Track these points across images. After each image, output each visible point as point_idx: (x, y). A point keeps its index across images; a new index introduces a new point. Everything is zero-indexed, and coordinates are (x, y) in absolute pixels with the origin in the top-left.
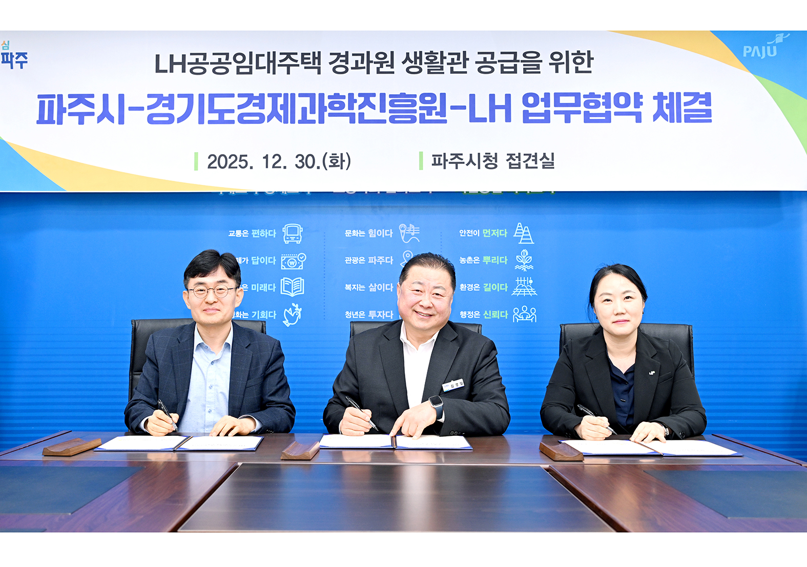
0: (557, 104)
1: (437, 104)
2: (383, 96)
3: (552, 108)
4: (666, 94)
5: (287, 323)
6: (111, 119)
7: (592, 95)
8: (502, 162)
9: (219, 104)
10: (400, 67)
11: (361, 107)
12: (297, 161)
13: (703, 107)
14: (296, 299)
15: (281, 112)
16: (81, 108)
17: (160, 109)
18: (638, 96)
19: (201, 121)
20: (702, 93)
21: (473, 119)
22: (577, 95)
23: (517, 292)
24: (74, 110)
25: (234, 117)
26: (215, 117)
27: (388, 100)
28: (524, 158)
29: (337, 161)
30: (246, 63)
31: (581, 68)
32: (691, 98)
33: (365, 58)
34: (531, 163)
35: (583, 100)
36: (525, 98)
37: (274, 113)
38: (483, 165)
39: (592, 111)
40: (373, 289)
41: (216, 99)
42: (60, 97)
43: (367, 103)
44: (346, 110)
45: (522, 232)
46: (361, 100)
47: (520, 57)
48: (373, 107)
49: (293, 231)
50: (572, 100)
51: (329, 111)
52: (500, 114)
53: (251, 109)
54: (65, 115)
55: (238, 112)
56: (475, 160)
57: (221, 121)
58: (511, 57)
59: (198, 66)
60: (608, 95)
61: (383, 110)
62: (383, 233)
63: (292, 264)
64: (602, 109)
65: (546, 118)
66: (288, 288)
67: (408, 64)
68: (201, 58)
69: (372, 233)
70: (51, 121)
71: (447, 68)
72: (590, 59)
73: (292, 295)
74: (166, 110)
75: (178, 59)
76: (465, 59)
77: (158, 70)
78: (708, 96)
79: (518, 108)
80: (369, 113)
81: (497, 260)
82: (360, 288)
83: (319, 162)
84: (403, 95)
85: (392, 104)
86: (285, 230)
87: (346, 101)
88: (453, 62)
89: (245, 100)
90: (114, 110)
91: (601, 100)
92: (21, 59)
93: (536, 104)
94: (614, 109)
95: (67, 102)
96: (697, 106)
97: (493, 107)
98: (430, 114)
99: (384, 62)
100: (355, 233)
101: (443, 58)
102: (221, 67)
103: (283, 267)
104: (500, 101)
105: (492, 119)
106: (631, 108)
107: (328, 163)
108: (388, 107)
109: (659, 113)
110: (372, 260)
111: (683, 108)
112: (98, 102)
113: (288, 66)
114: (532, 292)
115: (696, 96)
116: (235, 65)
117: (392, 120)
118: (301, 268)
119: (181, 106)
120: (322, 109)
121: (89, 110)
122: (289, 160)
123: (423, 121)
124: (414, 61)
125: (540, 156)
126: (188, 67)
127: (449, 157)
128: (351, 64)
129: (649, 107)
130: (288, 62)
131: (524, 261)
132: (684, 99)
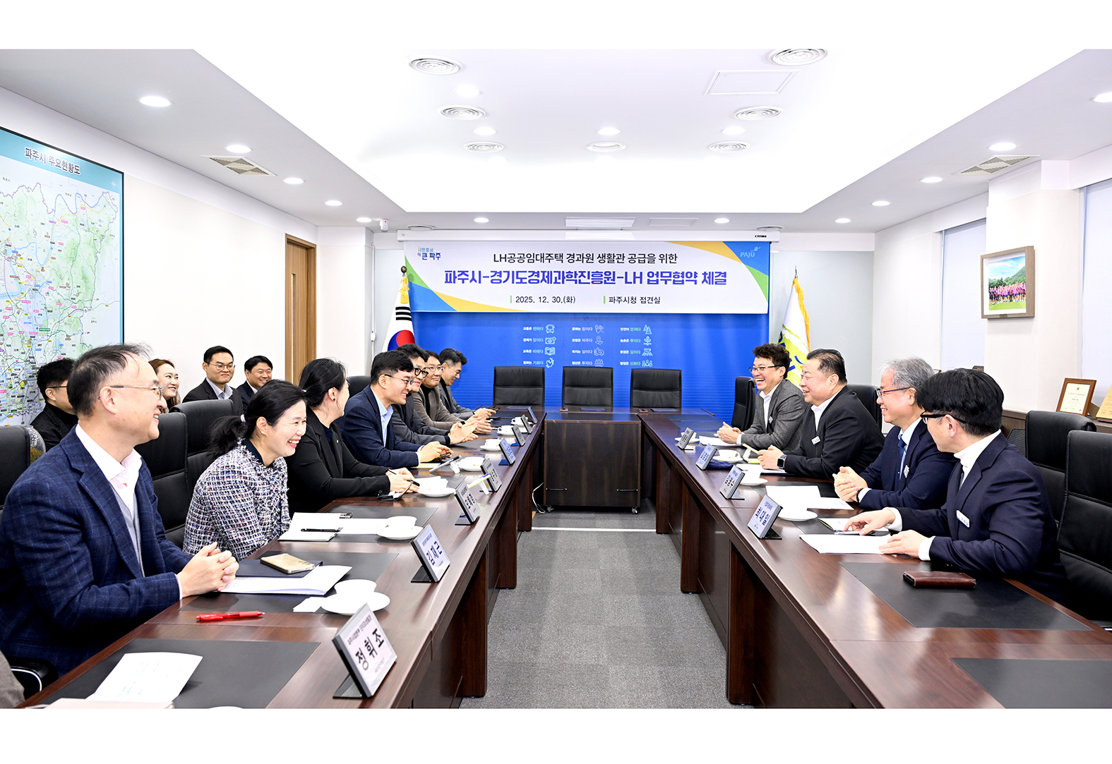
0: (662, 276)
1: (612, 276)
2: (589, 272)
3: (660, 278)
4: (708, 272)
5: (548, 366)
6: (476, 281)
7: (676, 273)
8: (638, 301)
9: (521, 275)
10: (596, 261)
11: (580, 277)
12: (553, 300)
13: (723, 278)
14: (551, 356)
15: (546, 279)
16: (463, 276)
17: (496, 277)
18: (696, 273)
19: (513, 282)
20: (723, 272)
21: (626, 282)
22: (670, 273)
23: (644, 354)
24: (460, 277)
25: (527, 281)
26: (519, 281)
27: (591, 274)
28: (647, 299)
29: (569, 300)
30: (532, 258)
31: (672, 261)
32: (718, 274)
33: (582, 256)
34: (650, 301)
35: (673, 275)
36: (649, 273)
37: (543, 279)
38: (630, 302)
39: (676, 279)
40: (584, 352)
41: (519, 273)
42: (454, 272)
43: (582, 275)
44: (573, 278)
45: (647, 329)
46: (580, 274)
47: (647, 256)
48: (585, 277)
49: (550, 328)
50: (668, 275)
51: (566, 278)
52: (638, 280)
53: (534, 277)
54: (456, 280)
55: (528, 279)
56: (627, 300)
57: (521, 282)
58: (643, 256)
59: (511, 259)
60: (683, 273)
61: (589, 278)
62: (588, 329)
63: (550, 342)
64: (680, 279)
65: (657, 282)
66: (548, 351)
67: (599, 259)
68: (513, 256)
69: (584, 329)
70: (450, 282)
71: (616, 261)
72: (676, 257)
73: (550, 354)
74: (498, 278)
75: (503, 256)
76: (624, 257)
77: (495, 261)
78: (725, 273)
79: (645, 278)
80: (583, 280)
81: (636, 341)
82: (579, 352)
83: (562, 300)
84: (597, 272)
85: (592, 276)
86: (547, 327)
87: (573, 274)
88: (618, 258)
89: (531, 273)
90: (477, 277)
91: (680, 275)
92: (438, 256)
93: (653, 276)
94: (685, 278)
95: (457, 274)
96: (720, 277)
97: (635, 277)
98: (608, 280)
99: (589, 258)
100: (577, 329)
101: (614, 256)
102: (521, 260)
103: (546, 343)
104: (638, 275)
105: (634, 283)
106: (693, 278)
107: (566, 300)
108: (591, 277)
109: (705, 280)
110: (583, 340)
111: (714, 278)
112: (470, 274)
113: (549, 259)
114: (651, 354)
115: (720, 273)
116: (527, 259)
117: (593, 282)
118: (554, 343)
119: (504, 276)
120: (564, 278)
121: (466, 277)
122: (550, 299)
123: (605, 283)
124: (602, 258)
125: (654, 298)
126: (507, 260)
127: (616, 298)
128: (576, 259)
129: (700, 278)
130: (549, 257)
131: (648, 341)
132: (715, 275)
